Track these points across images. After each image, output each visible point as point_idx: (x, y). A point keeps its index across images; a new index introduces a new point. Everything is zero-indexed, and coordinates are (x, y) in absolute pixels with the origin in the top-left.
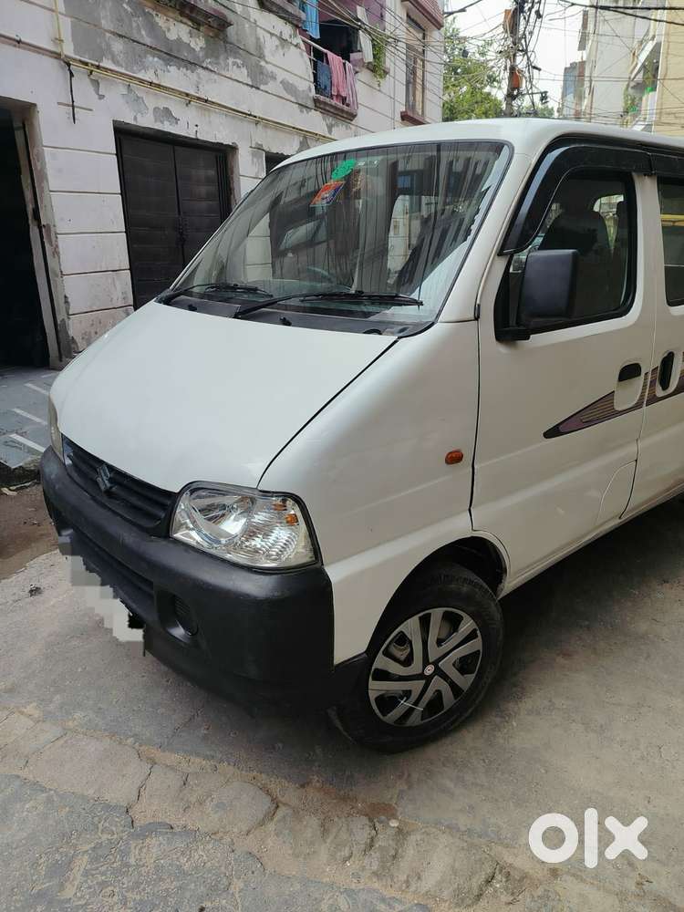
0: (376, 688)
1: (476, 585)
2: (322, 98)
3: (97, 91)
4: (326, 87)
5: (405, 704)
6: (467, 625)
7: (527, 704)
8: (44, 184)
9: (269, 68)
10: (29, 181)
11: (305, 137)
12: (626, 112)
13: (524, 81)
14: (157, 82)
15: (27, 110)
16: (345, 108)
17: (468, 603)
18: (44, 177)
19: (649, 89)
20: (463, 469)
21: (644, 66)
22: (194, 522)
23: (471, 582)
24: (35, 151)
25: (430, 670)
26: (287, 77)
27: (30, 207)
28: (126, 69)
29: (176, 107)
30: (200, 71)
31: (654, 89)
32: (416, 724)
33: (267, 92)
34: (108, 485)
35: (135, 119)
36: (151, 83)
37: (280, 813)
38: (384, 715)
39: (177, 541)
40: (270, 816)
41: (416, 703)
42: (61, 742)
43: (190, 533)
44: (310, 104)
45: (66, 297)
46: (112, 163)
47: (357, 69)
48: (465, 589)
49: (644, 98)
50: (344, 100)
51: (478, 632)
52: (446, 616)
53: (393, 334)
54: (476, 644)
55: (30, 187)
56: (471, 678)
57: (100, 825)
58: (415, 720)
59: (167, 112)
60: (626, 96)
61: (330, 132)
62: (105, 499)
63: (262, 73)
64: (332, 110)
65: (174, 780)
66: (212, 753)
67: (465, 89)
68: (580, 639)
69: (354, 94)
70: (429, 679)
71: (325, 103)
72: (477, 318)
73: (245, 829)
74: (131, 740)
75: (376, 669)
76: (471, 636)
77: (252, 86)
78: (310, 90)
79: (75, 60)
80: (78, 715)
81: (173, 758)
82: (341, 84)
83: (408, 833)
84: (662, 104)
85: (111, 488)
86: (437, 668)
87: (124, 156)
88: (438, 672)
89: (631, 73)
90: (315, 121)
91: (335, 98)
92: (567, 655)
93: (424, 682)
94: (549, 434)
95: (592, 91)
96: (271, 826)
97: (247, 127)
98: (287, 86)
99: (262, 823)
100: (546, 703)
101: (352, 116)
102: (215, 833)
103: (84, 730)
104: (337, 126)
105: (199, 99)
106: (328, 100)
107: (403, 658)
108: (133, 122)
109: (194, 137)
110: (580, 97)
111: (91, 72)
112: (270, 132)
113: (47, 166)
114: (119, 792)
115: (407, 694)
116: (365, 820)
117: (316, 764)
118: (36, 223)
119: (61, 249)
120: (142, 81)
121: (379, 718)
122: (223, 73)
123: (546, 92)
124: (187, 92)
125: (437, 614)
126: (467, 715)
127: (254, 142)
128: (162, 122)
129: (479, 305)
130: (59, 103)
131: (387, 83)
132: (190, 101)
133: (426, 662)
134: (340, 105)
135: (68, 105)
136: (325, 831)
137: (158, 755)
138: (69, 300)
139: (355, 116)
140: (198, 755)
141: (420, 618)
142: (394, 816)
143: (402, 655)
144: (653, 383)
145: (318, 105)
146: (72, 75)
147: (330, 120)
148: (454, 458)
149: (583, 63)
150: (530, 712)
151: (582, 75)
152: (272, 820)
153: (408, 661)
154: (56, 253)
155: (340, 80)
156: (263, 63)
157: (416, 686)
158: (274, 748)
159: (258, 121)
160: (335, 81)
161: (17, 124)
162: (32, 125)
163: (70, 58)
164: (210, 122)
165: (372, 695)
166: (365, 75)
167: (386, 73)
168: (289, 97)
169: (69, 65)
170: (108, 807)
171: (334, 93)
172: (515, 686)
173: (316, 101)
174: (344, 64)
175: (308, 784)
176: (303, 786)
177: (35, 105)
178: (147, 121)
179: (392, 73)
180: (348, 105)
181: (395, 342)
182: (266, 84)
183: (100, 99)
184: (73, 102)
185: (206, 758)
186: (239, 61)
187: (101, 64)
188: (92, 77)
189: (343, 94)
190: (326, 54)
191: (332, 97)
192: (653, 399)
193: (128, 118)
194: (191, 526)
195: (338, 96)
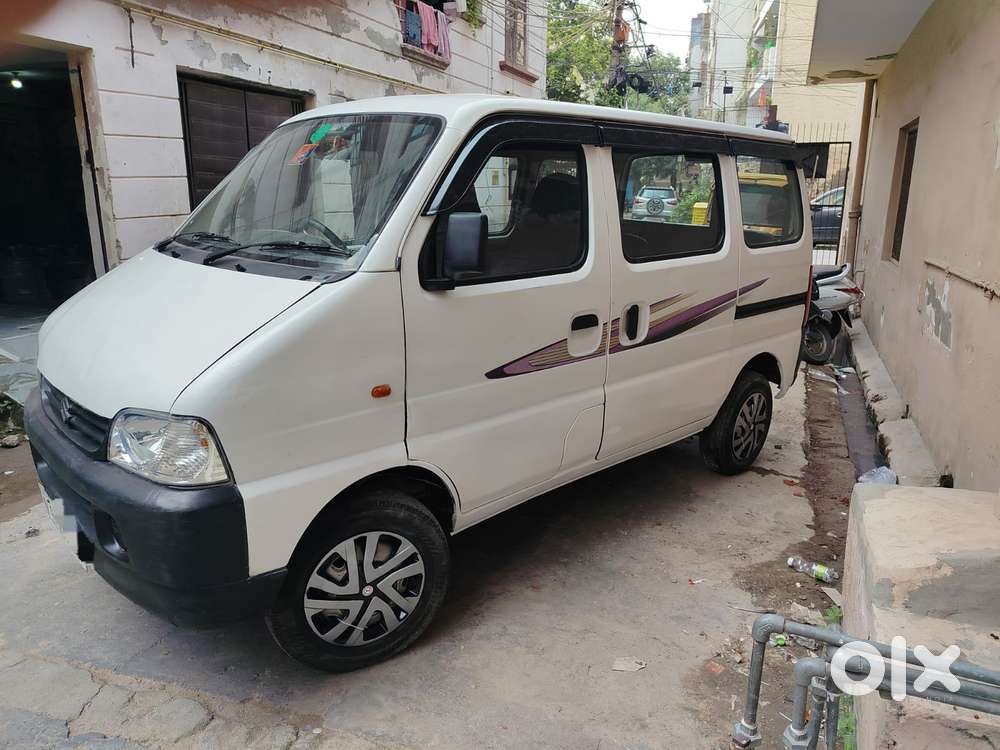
0: (312, 607)
1: (414, 511)
2: (410, 47)
3: (160, 38)
4: (415, 35)
5: (345, 623)
6: (407, 548)
7: (481, 630)
8: (99, 127)
9: (352, 16)
10: (83, 124)
11: (391, 85)
12: (749, 65)
13: (630, 34)
14: (226, 29)
15: (82, 55)
16: (437, 57)
17: (405, 527)
18: (98, 120)
19: (770, 43)
20: (394, 403)
21: (764, 21)
22: (126, 445)
23: (409, 508)
24: (90, 95)
25: (368, 591)
26: (373, 27)
27: (83, 150)
28: (192, 16)
29: (248, 54)
30: (275, 18)
31: (773, 45)
32: (358, 644)
33: (348, 40)
34: (69, 415)
35: (201, 64)
36: (220, 30)
37: (213, 723)
38: (323, 633)
39: (114, 464)
40: (202, 726)
41: (356, 623)
42: (19, 666)
43: (125, 456)
44: (398, 52)
45: (117, 241)
46: (174, 108)
47: (451, 19)
48: (402, 514)
49: (765, 53)
50: (435, 49)
51: (419, 556)
52: (382, 540)
53: (318, 280)
54: (418, 568)
55: (84, 131)
56: (414, 601)
57: (37, 736)
58: (357, 639)
59: (237, 59)
60: (750, 49)
61: (420, 80)
62: (65, 430)
63: (343, 22)
64: (422, 59)
65: (120, 697)
66: (164, 674)
67: (582, 37)
68: (555, 574)
69: (447, 43)
70: (367, 600)
71: (415, 53)
72: (399, 269)
73: (175, 736)
74: (89, 664)
75: (311, 588)
76: (411, 560)
77: (332, 34)
78: (398, 38)
79: (136, 6)
80: (43, 643)
81: (124, 679)
82: (432, 34)
83: (326, 738)
84: (781, 62)
85: (70, 418)
86: (376, 589)
87: (190, 101)
88: (377, 593)
89: (754, 27)
90: (404, 70)
91: (425, 47)
92: (536, 588)
93: (362, 602)
94: (491, 375)
95: (715, 44)
96: (201, 735)
97: (328, 73)
98: (371, 34)
99: (193, 732)
100: (499, 629)
101: (444, 65)
102: (145, 741)
103: (45, 656)
104: (428, 75)
105: (273, 45)
106: (417, 49)
107: (340, 578)
108: (200, 68)
109: (267, 83)
110: (706, 48)
111: (154, 18)
112: (352, 79)
113: (102, 109)
114: (62, 709)
115: (346, 613)
116: (290, 729)
117: (262, 683)
118: (89, 166)
119: (113, 193)
120: (210, 28)
121: (317, 636)
122: (300, 20)
123: (652, 46)
124: (261, 39)
125: (373, 538)
126: (413, 638)
127: (334, 89)
128: (231, 68)
129: (400, 259)
130: (117, 48)
131: (483, 34)
132: (262, 48)
133: (363, 583)
134: (431, 53)
135: (128, 50)
136: (250, 737)
137: (111, 675)
138: (122, 244)
139: (447, 65)
140: (149, 677)
141: (355, 540)
142: (319, 726)
143: (339, 575)
144: (615, 333)
145: (406, 53)
146: (132, 21)
147: (420, 68)
148: (382, 392)
149: (708, 15)
150: (481, 638)
151: (707, 26)
152: (203, 729)
153: (344, 582)
154: (109, 196)
155: (432, 29)
156: (344, 12)
157: (355, 606)
158: (226, 670)
159: (338, 68)
160: (425, 30)
161: (72, 67)
162: (87, 67)
163: (129, 4)
164: (285, 69)
165: (309, 614)
166: (459, 25)
167: (482, 23)
168: (374, 45)
169: (129, 11)
170: (50, 721)
171: (425, 42)
172: (476, 615)
173: (403, 49)
174: (436, 14)
175: (249, 699)
176: (243, 702)
177: (91, 49)
178: (214, 66)
179: (489, 22)
180: (440, 54)
181: (318, 287)
182: (348, 32)
183: (163, 44)
184: (132, 47)
185: (157, 678)
186: (318, 9)
187: (165, 11)
188: (154, 23)
189: (435, 43)
190: (416, 4)
191: (422, 46)
192: (617, 348)
193: (195, 63)
194: (124, 449)
195: (429, 45)
